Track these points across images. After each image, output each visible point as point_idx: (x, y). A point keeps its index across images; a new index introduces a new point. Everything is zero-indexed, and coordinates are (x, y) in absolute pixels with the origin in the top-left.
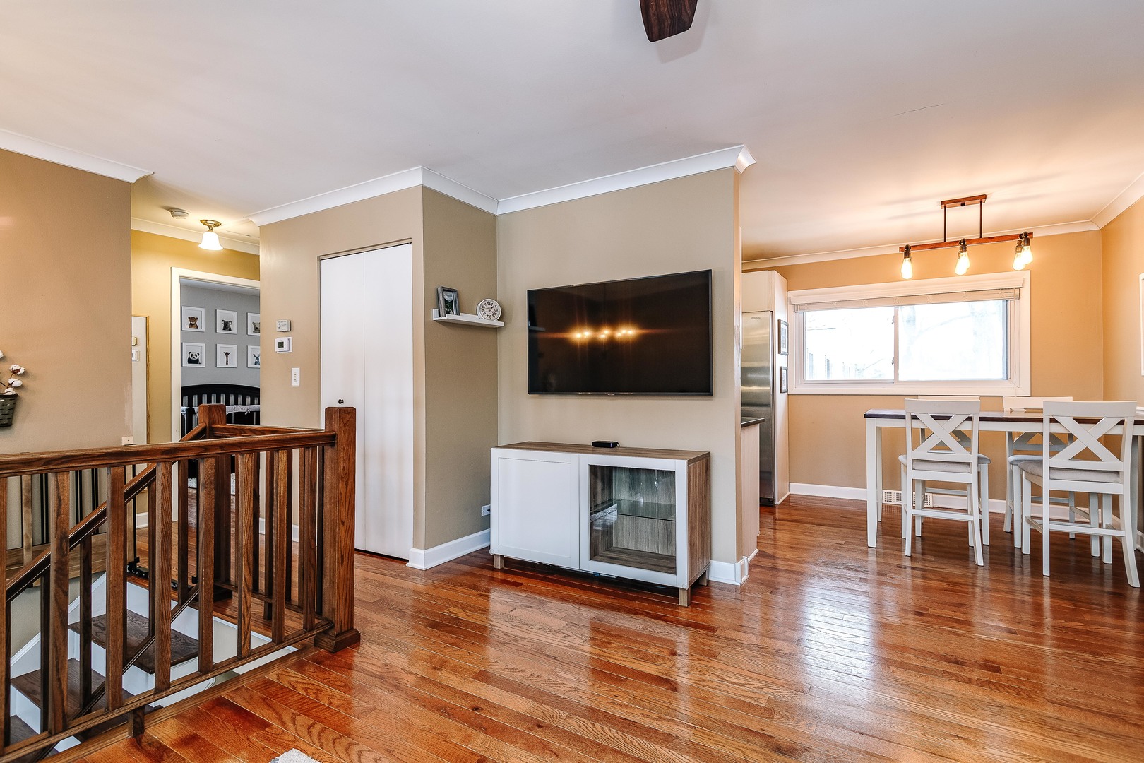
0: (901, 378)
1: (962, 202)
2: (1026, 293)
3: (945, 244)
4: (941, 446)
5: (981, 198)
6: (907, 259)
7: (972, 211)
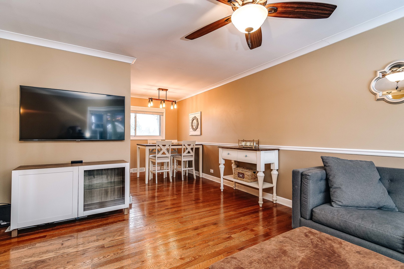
0: (137, 135)
1: (163, 90)
2: (164, 114)
3: (159, 100)
4: (164, 153)
5: (167, 90)
6: (149, 103)
7: (164, 92)
